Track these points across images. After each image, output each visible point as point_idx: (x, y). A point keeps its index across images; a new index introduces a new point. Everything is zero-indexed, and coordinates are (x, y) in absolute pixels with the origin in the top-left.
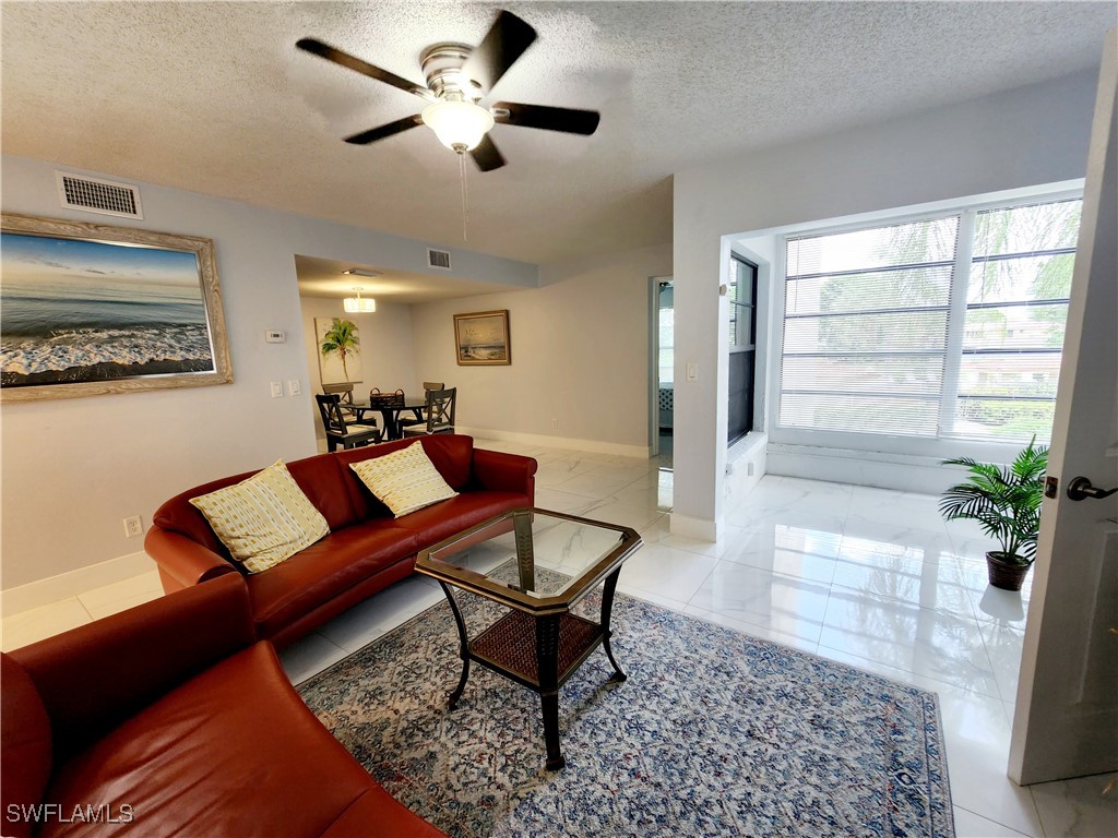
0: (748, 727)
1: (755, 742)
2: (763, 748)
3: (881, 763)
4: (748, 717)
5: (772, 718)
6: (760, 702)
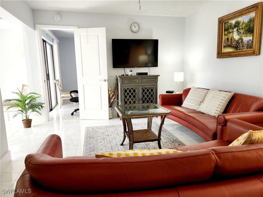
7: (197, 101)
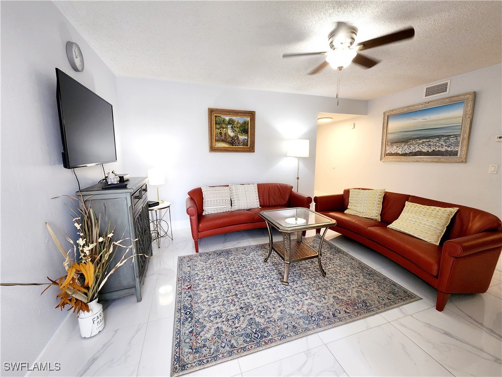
0: (238, 296)
1: (234, 294)
2: (230, 294)
3: (196, 314)
4: (241, 300)
5: (234, 305)
6: (241, 308)
7: (227, 201)
